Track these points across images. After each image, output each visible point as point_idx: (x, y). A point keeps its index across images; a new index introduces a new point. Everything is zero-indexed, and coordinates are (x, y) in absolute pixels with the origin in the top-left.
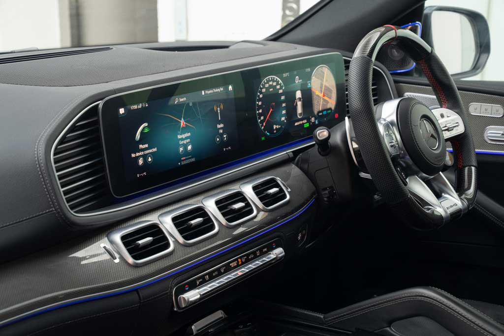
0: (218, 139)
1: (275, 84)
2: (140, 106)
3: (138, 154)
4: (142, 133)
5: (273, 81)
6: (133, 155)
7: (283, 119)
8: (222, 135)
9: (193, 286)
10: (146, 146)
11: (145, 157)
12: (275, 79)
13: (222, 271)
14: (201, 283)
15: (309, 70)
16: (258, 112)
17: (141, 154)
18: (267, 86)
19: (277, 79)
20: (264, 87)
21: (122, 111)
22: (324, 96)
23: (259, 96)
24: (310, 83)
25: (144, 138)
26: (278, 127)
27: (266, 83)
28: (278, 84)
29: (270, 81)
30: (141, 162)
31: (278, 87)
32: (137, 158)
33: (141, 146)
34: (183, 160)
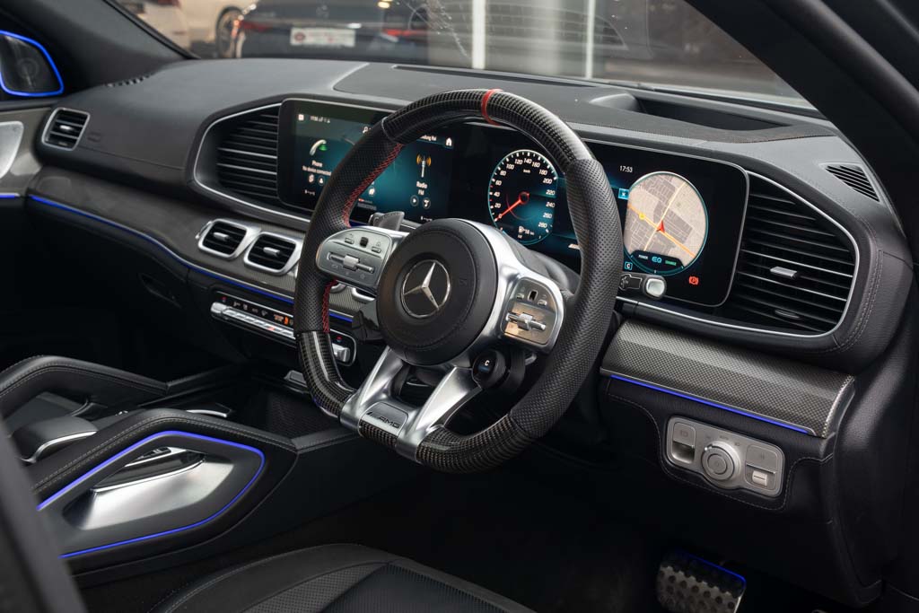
0: (414, 201)
1: (536, 165)
2: (321, 120)
3: (309, 169)
4: (318, 149)
5: (535, 159)
6: (304, 168)
7: (543, 225)
8: (421, 198)
9: (229, 302)
10: (320, 165)
11: (317, 176)
12: (529, 154)
13: (264, 314)
14: (237, 307)
15: (630, 170)
16: (491, 193)
17: (314, 170)
18: (519, 162)
19: (532, 154)
20: (512, 161)
21: (301, 117)
22: (662, 228)
23: (498, 172)
24: (627, 194)
25: (319, 155)
26: (528, 232)
27: (518, 158)
28: (544, 166)
29: (528, 158)
30: (311, 179)
31: (544, 172)
32: (309, 173)
33: (314, 163)
34: (361, 202)
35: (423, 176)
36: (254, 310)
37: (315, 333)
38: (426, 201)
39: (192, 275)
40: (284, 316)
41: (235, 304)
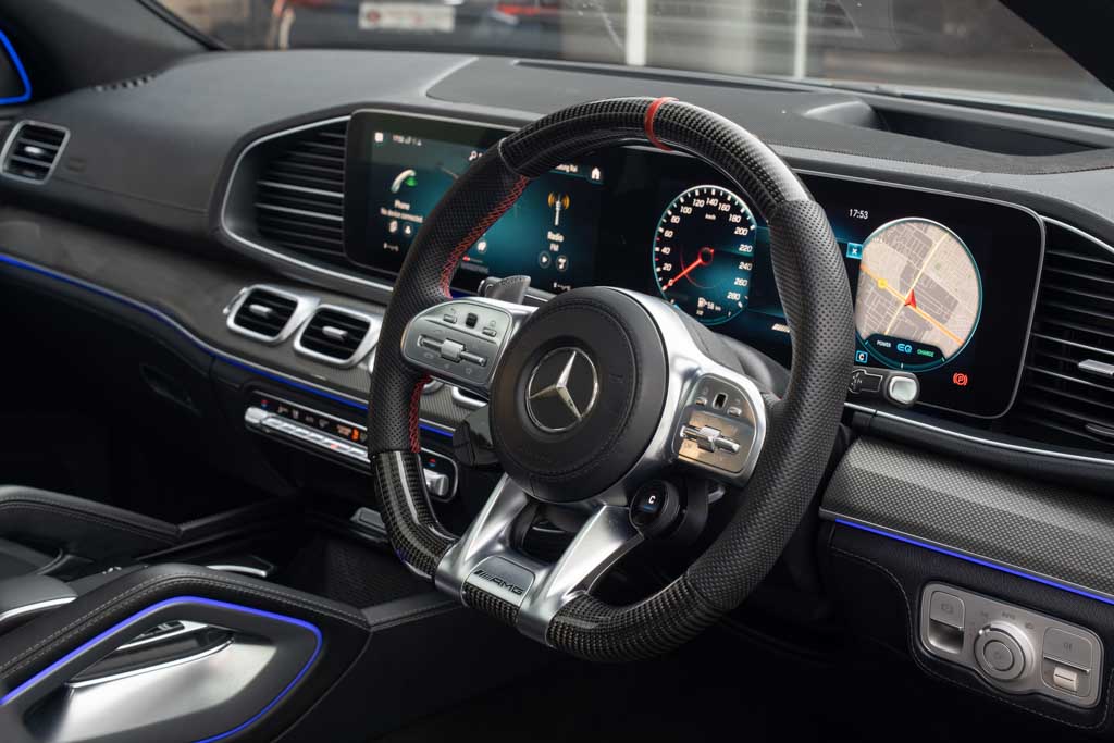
0: (544, 260)
1: (725, 208)
2: (409, 140)
3: (391, 213)
4: (403, 183)
5: (723, 199)
6: (384, 211)
7: (734, 296)
8: (554, 256)
9: (272, 407)
10: (406, 206)
11: (402, 223)
12: (713, 193)
13: (322, 424)
14: (283, 414)
15: (864, 215)
16: (657, 249)
17: (397, 215)
18: (699, 203)
19: (718, 192)
20: (688, 202)
21: (379, 137)
22: (912, 301)
23: (668, 218)
24: (859, 251)
25: (404, 192)
26: (711, 306)
27: (697, 198)
28: (736, 209)
29: (712, 197)
30: (393, 227)
31: (735, 219)
32: (391, 219)
33: (398, 203)
34: (466, 262)
35: (557, 223)
36: (307, 419)
37: (398, 454)
38: (562, 261)
39: (217, 366)
40: (353, 428)
41: (281, 410)
